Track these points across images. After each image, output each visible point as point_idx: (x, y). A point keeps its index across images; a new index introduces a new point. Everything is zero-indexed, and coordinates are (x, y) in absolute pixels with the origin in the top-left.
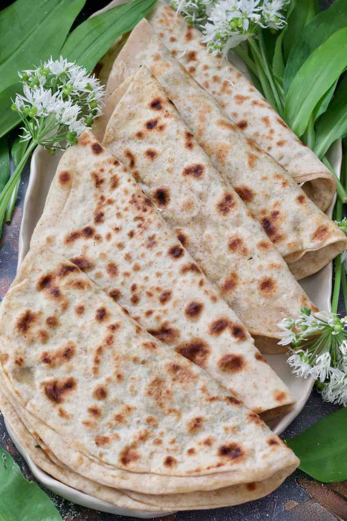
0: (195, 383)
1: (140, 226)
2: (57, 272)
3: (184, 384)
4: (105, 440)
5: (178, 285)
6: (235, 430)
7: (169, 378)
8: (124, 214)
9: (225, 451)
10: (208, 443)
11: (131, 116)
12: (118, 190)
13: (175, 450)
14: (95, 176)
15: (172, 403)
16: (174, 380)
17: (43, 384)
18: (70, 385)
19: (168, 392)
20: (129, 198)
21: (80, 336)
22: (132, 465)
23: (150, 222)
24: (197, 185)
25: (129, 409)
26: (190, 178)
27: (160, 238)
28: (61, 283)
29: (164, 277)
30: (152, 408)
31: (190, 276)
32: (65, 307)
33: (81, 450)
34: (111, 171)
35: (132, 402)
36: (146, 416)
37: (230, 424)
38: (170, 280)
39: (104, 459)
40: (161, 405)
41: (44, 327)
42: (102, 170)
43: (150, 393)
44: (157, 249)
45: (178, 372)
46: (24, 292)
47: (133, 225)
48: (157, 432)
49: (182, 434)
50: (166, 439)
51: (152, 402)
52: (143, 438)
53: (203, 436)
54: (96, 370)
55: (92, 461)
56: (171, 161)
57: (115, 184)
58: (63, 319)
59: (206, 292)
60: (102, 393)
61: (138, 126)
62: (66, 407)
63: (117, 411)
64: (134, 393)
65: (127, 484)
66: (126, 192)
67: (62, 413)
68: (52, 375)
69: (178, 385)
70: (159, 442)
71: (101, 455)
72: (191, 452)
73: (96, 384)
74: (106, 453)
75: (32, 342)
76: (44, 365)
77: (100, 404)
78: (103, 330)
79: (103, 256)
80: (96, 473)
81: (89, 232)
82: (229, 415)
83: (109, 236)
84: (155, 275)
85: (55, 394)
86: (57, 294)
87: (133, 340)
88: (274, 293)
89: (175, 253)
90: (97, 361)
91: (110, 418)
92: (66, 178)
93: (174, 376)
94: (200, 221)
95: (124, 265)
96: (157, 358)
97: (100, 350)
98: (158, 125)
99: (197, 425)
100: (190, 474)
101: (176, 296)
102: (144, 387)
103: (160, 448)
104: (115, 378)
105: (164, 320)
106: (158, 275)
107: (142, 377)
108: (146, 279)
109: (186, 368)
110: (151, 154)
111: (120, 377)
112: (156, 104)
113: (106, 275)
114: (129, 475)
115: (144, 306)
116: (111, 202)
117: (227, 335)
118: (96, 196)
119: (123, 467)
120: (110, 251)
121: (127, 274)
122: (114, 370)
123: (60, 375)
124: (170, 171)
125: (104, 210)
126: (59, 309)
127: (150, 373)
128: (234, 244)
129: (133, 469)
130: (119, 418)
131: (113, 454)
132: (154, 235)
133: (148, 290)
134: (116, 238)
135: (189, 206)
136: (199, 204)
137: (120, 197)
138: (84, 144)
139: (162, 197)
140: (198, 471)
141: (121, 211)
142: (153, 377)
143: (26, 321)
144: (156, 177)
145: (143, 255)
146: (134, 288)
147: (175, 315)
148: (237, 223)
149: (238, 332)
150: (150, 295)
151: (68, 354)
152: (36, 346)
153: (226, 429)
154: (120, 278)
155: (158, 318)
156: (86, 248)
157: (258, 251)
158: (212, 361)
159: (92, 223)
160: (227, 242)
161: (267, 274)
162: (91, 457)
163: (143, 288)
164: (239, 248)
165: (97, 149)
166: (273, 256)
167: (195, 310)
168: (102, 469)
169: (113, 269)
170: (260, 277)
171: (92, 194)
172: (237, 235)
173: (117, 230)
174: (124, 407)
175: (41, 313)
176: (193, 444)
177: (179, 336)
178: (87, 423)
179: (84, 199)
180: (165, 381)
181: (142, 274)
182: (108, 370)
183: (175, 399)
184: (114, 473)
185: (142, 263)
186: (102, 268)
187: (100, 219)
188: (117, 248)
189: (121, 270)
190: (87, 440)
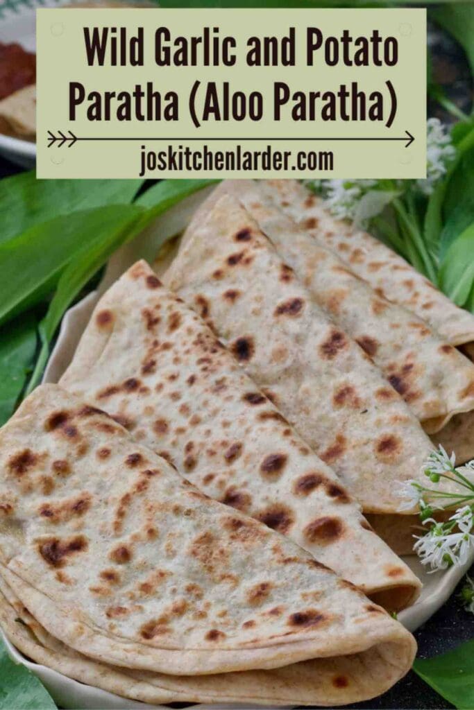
0: (264, 542)
1: (205, 369)
2: (77, 412)
3: (246, 544)
4: (121, 610)
5: (252, 435)
6: (318, 596)
7: (225, 535)
8: (183, 357)
9: (300, 620)
10: (275, 612)
11: (209, 253)
12: (181, 331)
13: (226, 624)
14: (148, 314)
15: (227, 567)
16: (233, 537)
17: (37, 541)
18: (78, 545)
19: (222, 552)
20: (194, 338)
21: (101, 486)
22: (157, 639)
23: (219, 363)
24: (292, 325)
25: (162, 575)
26: (284, 318)
27: (233, 382)
28: (81, 424)
29: (233, 428)
30: (197, 572)
31: (270, 424)
32: (83, 451)
33: (83, 620)
34: (170, 308)
35: (168, 566)
36: (186, 583)
37: (313, 589)
38: (242, 430)
39: (115, 631)
40: (210, 569)
41: (49, 472)
42: (158, 307)
43: (194, 553)
44: (225, 394)
45: (240, 529)
46: (27, 429)
47: (196, 370)
48: (200, 605)
49: (239, 606)
50: (213, 614)
51: (196, 564)
52: (180, 611)
53: (268, 607)
54: (118, 526)
55: (98, 633)
56: (259, 299)
57: (175, 323)
58: (78, 466)
59: (294, 443)
60: (124, 555)
61: (216, 263)
62: (68, 571)
63: (143, 579)
64: (171, 554)
65: (148, 660)
66: (190, 331)
67: (60, 578)
68: (54, 533)
69: (237, 545)
70: (202, 615)
71: (112, 627)
72: (249, 624)
73: (114, 544)
74: (120, 626)
75: (28, 490)
76: (42, 519)
77: (119, 568)
78: (135, 476)
79: (149, 411)
80: (100, 647)
81: (132, 385)
82: (310, 581)
83: (160, 387)
84: (220, 426)
85: (53, 554)
86: (73, 433)
87: (177, 489)
88: (397, 456)
89: (252, 399)
90: (121, 514)
91: (132, 587)
92: (106, 319)
93: (234, 533)
94: (296, 372)
95: (178, 421)
96: (210, 510)
97: (126, 499)
98: (244, 258)
99: (261, 593)
100: (243, 646)
101: (249, 448)
102: (186, 545)
103: (201, 622)
104: (144, 534)
105: (229, 484)
106: (226, 424)
107: (185, 532)
108: (208, 432)
109: (252, 525)
110: (232, 296)
111: (152, 533)
112: (243, 236)
113: (151, 434)
114: (150, 650)
115: (202, 470)
116: (167, 346)
117: (320, 494)
118: (147, 341)
119: (144, 641)
120: (159, 404)
121: (181, 431)
122: (146, 523)
123: (65, 533)
124: (256, 313)
125: (157, 357)
126: (74, 452)
127: (198, 527)
128: (343, 395)
129: (160, 644)
130: (146, 588)
131: (130, 626)
132: (224, 379)
133: (209, 447)
134: (170, 388)
135: (280, 354)
136: (295, 350)
137: (181, 339)
138: (136, 276)
139: (243, 349)
140: (255, 641)
141: (181, 355)
142: (201, 533)
143: (22, 463)
144: (238, 325)
145: (206, 404)
146: (189, 447)
147: (245, 476)
148: (348, 368)
149: (336, 492)
150: (212, 453)
151: (80, 507)
152: (34, 495)
153: (305, 596)
154: (171, 436)
155: (222, 483)
156: (126, 403)
157: (375, 401)
158: (297, 530)
159: (137, 375)
160: (330, 396)
161: (388, 431)
162: (96, 629)
163: (202, 445)
164: (348, 400)
165: (154, 283)
166: (398, 408)
167: (275, 465)
168: (112, 642)
169: (161, 427)
170: (378, 435)
171: (142, 338)
172: (346, 383)
173: (173, 378)
174: (155, 573)
175: (45, 455)
176: (254, 616)
177: (250, 504)
178: (96, 590)
179: (129, 346)
180: (218, 539)
181: (202, 428)
182: (136, 525)
183: (233, 561)
184: (128, 646)
185: (203, 414)
186: (146, 425)
187: (149, 368)
188: (169, 400)
189: (173, 426)
190: (94, 610)
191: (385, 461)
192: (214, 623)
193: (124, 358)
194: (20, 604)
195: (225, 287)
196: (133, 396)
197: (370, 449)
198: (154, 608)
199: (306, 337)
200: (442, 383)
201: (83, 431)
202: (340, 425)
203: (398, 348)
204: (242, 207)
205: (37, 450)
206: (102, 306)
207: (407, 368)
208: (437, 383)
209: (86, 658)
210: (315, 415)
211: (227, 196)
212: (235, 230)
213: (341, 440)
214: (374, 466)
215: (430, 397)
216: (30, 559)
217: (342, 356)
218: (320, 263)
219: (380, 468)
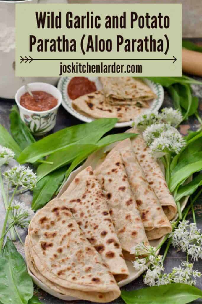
0: (94, 256)
1: (96, 202)
2: (61, 208)
3: (90, 255)
4: (55, 266)
5: (101, 224)
6: (101, 274)
7: (85, 251)
8: (93, 197)
9: (95, 280)
10: (90, 276)
11: (108, 166)
12: (94, 189)
13: (78, 276)
14: (87, 182)
15: (83, 260)
16: (87, 253)
17: (41, 242)
18: (51, 245)
19: (83, 256)
20: (96, 192)
21: (60, 230)
22: (61, 276)
23: (100, 201)
24: (121, 193)
25: (68, 258)
26: (120, 191)
27: (102, 207)
28: (60, 212)
29: (98, 220)
30: (75, 260)
31: (107, 222)
32: (59, 220)
33: (46, 266)
34: (93, 182)
35: (69, 256)
36: (72, 262)
37: (101, 272)
38: (100, 221)
39: (52, 271)
40: (79, 260)
41: (49, 224)
42: (90, 181)
43: (76, 255)
44: (99, 210)
45: (89, 251)
46: (47, 210)
47: (94, 201)
48: (74, 269)
49: (82, 271)
50: (76, 272)
51: (76, 258)
52: (69, 269)
53: (89, 274)
54: (61, 243)
55: (48, 271)
56: (116, 184)
57: (93, 186)
58: (57, 223)
59: (110, 229)
60: (60, 251)
61: (109, 170)
62: (47, 252)
63: (64, 258)
64: (71, 253)
65: (56, 281)
66: (96, 190)
67: (44, 253)
68: (46, 240)
69: (87, 255)
70: (73, 272)
71: (52, 270)
72: (83, 277)
73: (59, 247)
74: (54, 270)
75: (43, 227)
76: (44, 236)
77: (58, 254)
78: (69, 230)
79: (80, 209)
80: (48, 275)
81: (79, 200)
82: (101, 269)
83: (85, 203)
84: (95, 219)
85: (44, 246)
86: (58, 214)
87: (78, 236)
88: (136, 237)
89: (105, 213)
90: (63, 240)
91: (60, 260)
92: (77, 180)
93: (87, 252)
94: (119, 207)
95: (86, 214)
96: (84, 244)
97: (65, 236)
98: (116, 171)
99: (89, 269)
100: (79, 284)
101: (99, 227)
102: (75, 252)
103: (73, 274)
104: (66, 246)
105: (93, 235)
106: (96, 219)
107: (76, 248)
108: (92, 220)
109: (92, 250)
110: (110, 180)
111: (68, 247)
112: (118, 164)
113: (79, 216)
114: (58, 278)
115: (88, 229)
116: (90, 192)
117: (112, 244)
118: (85, 189)
119: (58, 276)
120: (83, 208)
121: (86, 217)
122: (67, 244)
123: (49, 241)
124: (115, 187)
125: (87, 194)
126: (57, 219)
127: (79, 248)
128: (128, 217)
129: (61, 277)
130: (63, 261)
131: (56, 271)
132: (100, 206)
133: (91, 224)
134: (87, 204)
135: (117, 201)
136: (120, 201)
137: (93, 191)
138: (87, 170)
139: (109, 196)
140: (82, 283)
141: (92, 196)
142: (80, 250)
143: (43, 220)
144: (109, 189)
145: (93, 212)
146: (87, 222)
147: (97, 235)
148: (131, 210)
149: (117, 245)
150: (91, 226)
151: (54, 235)
152: (44, 229)
153: (98, 273)
154: (83, 218)
155: (91, 234)
156: (76, 205)
157: (135, 221)
158: (104, 253)
159: (81, 198)
160: (125, 216)
161: (135, 230)
162: (48, 270)
163: (90, 223)
164: (129, 218)
165: (91, 173)
166: (140, 224)
167: (104, 234)
168: (50, 274)
169: (82, 214)
170: (133, 230)
171: (84, 188)
172: (129, 214)
173: (88, 202)
174: (66, 257)
175: (50, 219)
176: (85, 275)
177: (96, 242)
178: (51, 259)
179: (81, 189)
180: (83, 252)
181: (91, 218)
182: (65, 243)
183: (84, 259)
184: (53, 276)
185: (92, 214)
186: (79, 213)
187: (84, 197)
188: (86, 208)
189: (85, 215)
190: (49, 264)
191: (133, 238)
192: (75, 275)
193: (79, 192)
194: (33, 258)
195: (109, 177)
196: (78, 204)
197: (130, 233)
198: (63, 267)
199: (124, 198)
200: (155, 218)
201: (60, 214)
202: (125, 224)
203: (147, 205)
204: (121, 155)
205: (48, 217)
206: (77, 177)
207: (147, 212)
208: (153, 218)
209: (44, 277)
210: (121, 219)
211: (117, 151)
212: (116, 162)
213: (124, 228)
214: (130, 238)
215: (150, 221)
216: (38, 247)
217: (131, 206)
218: (137, 174)
219: (131, 239)
